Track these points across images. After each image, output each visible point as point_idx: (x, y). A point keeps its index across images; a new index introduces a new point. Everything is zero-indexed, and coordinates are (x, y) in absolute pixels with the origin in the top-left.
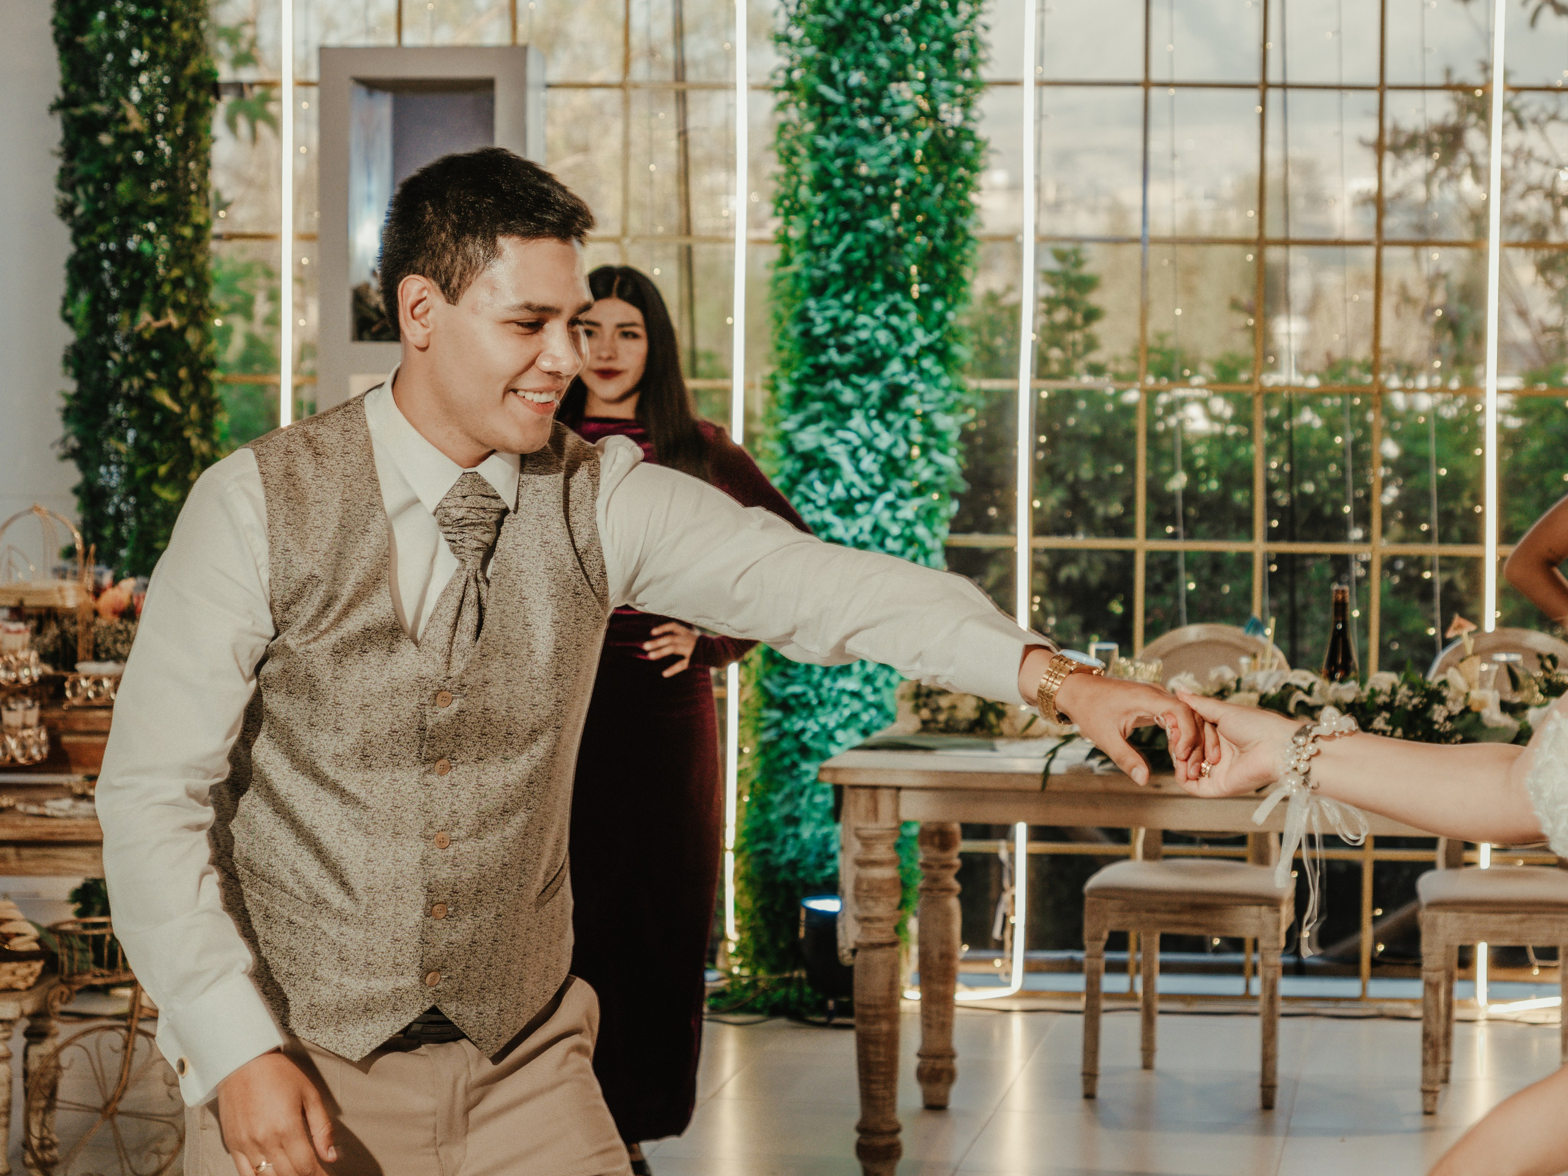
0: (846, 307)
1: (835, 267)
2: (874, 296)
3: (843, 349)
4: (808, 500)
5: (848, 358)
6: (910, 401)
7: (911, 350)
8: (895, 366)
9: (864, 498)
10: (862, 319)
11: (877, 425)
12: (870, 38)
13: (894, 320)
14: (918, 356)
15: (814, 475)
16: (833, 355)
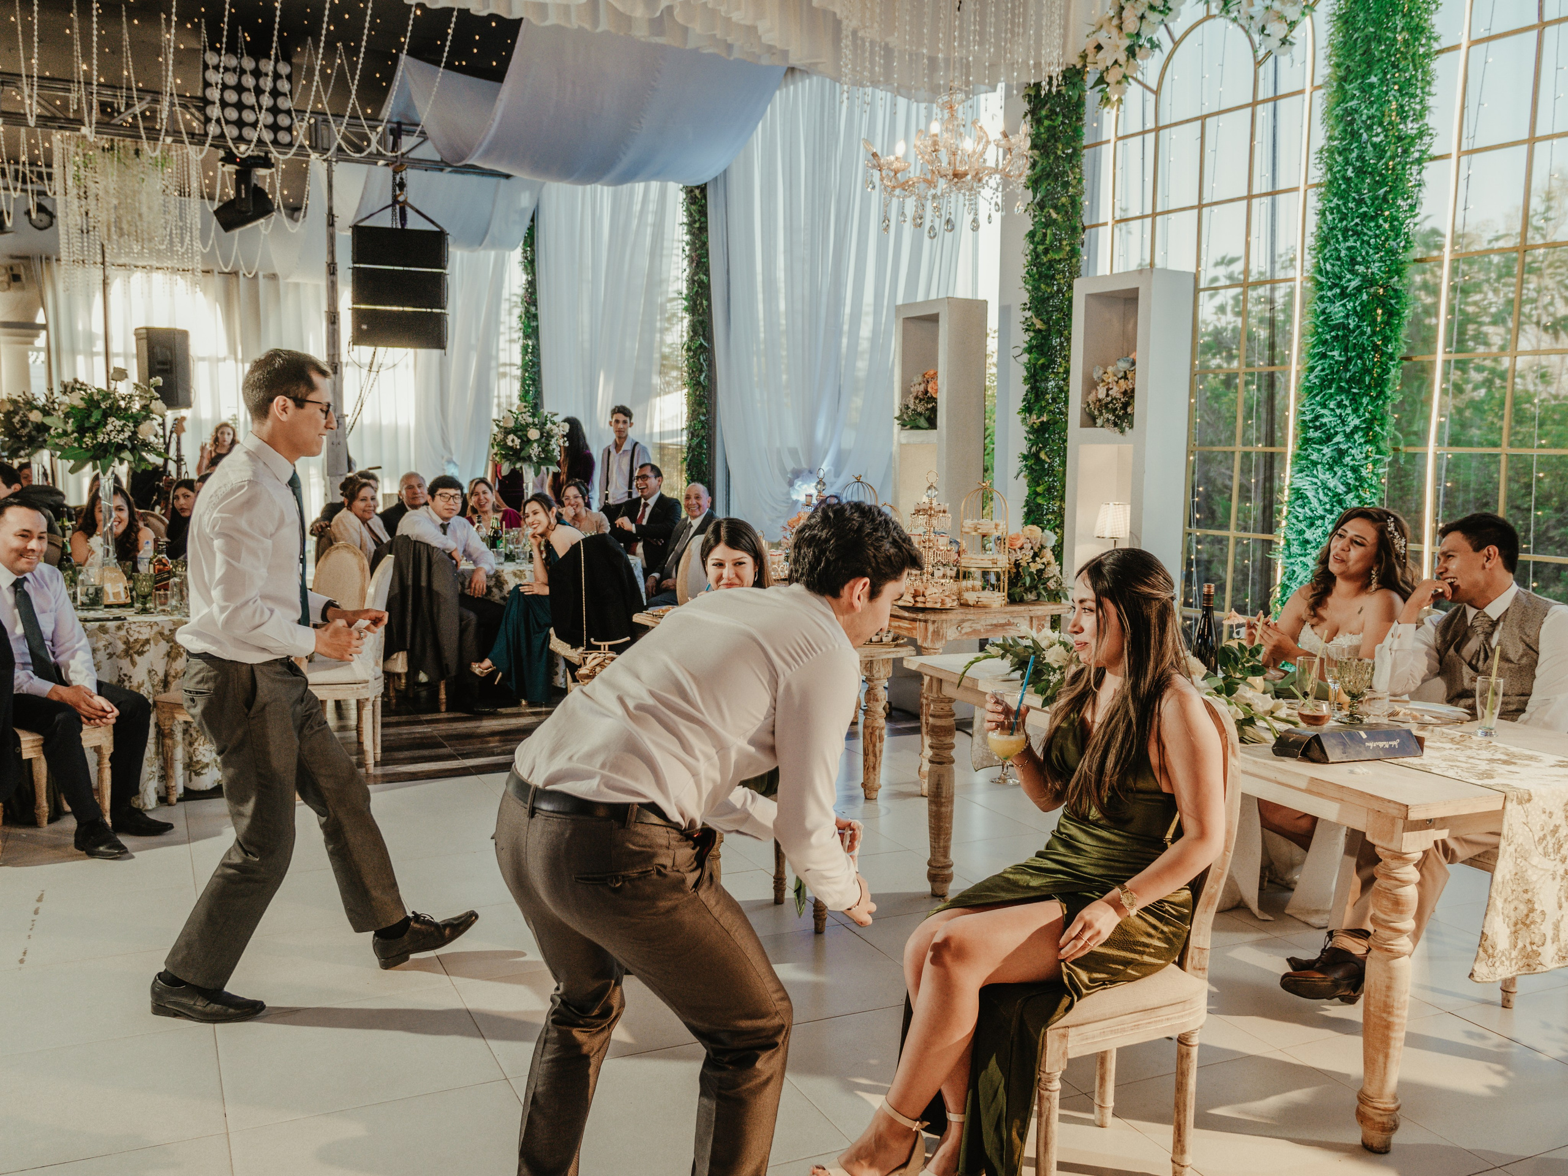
0: (1320, 404)
1: (1317, 381)
2: (1331, 396)
3: (1316, 428)
4: (1297, 518)
5: (1318, 434)
6: (1347, 460)
7: (1348, 430)
8: (1339, 438)
9: (1323, 518)
10: (1323, 411)
11: (1328, 475)
12: (1337, 241)
13: (1338, 411)
14: (1352, 433)
15: (1300, 502)
16: (1312, 434)
